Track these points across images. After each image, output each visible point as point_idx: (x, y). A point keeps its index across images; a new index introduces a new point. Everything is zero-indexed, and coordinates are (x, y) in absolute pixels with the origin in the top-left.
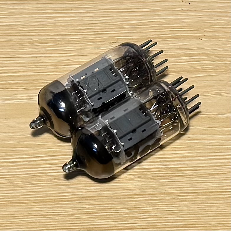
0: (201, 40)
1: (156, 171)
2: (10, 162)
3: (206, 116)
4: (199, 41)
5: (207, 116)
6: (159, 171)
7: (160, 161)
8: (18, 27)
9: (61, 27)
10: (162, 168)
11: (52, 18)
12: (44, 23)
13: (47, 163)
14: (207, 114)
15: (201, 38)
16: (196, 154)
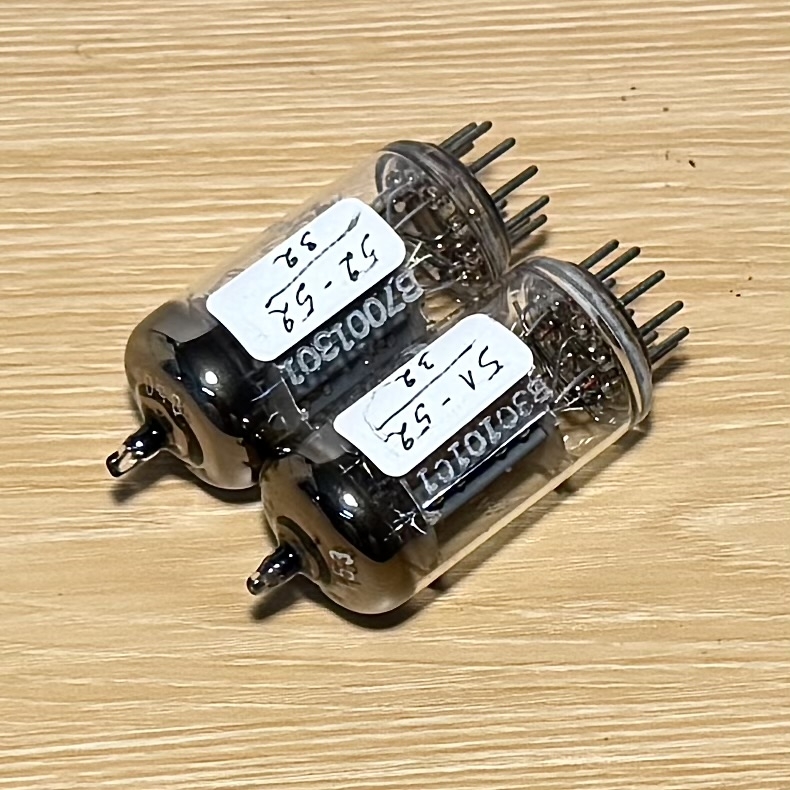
0: (738, 295)
1: (594, 777)
2: (80, 753)
3: (761, 574)
4: (731, 301)
5: (766, 574)
6: (604, 776)
7: (606, 739)
8: (92, 262)
10: (613, 764)
12: (182, 248)
13: (210, 755)
14: (764, 567)
15: (737, 289)
16: (730, 711)
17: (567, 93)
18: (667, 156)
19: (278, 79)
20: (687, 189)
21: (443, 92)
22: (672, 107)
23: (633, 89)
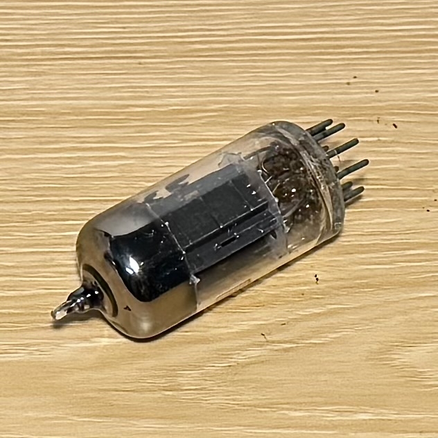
9: (97, 181)
11: (76, 161)
12: (57, 174)
17: (311, 80)
18: (378, 121)
19: (117, 67)
20: (392, 142)
21: (228, 78)
22: (381, 90)
23: (355, 77)
